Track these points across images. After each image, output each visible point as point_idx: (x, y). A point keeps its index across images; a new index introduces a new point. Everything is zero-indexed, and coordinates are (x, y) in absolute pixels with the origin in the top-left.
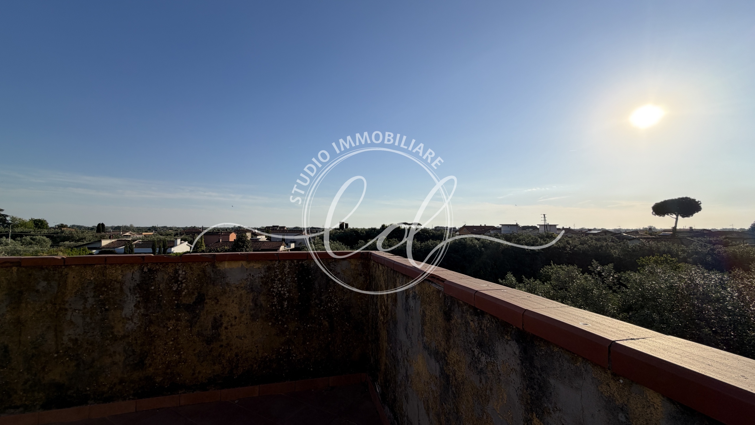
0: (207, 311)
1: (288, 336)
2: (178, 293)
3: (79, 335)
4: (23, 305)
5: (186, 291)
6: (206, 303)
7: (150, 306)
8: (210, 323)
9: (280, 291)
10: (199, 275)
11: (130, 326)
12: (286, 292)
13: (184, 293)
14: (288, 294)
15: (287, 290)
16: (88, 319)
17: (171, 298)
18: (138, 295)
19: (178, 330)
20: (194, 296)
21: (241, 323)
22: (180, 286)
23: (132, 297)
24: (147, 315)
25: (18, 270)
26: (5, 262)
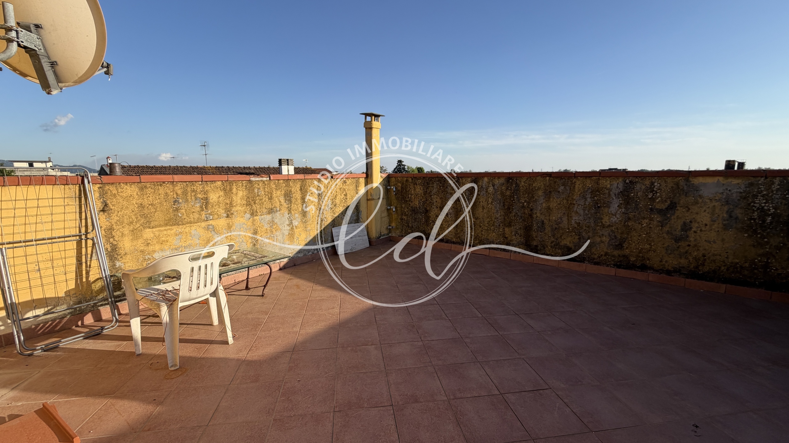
0: (678, 216)
1: (768, 250)
2: (653, 200)
3: (581, 221)
4: (552, 199)
5: (659, 199)
6: (677, 210)
7: (629, 207)
8: (680, 226)
9: (763, 207)
10: (672, 187)
11: (614, 219)
12: (771, 208)
13: (658, 200)
14: (773, 210)
15: (773, 207)
16: (586, 212)
17: (646, 203)
18: (620, 199)
19: (650, 227)
20: (667, 204)
21: (711, 230)
22: (655, 195)
23: (616, 200)
24: (627, 214)
25: (549, 179)
26: (543, 174)
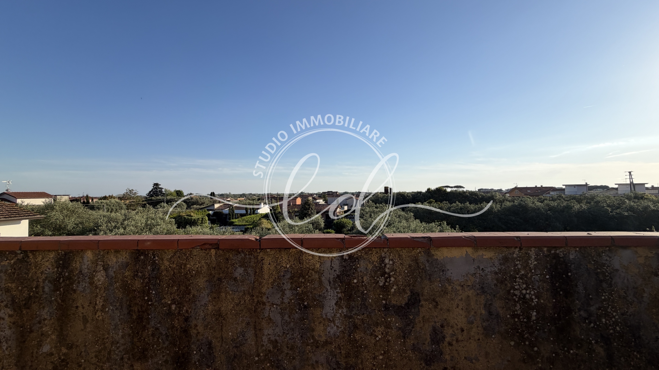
0: (424, 316)
1: (540, 365)
2: (385, 289)
3: (279, 336)
4: (223, 295)
5: (395, 287)
6: (422, 306)
7: (353, 305)
8: (429, 334)
9: (525, 295)
10: (410, 266)
11: (332, 330)
12: (533, 297)
13: (393, 290)
14: (536, 300)
15: (535, 294)
16: (286, 318)
17: (377, 296)
18: (338, 290)
19: (388, 341)
20: (406, 296)
21: (470, 339)
22: (388, 280)
23: (332, 292)
24: (351, 317)
25: (216, 253)
26: (205, 244)
